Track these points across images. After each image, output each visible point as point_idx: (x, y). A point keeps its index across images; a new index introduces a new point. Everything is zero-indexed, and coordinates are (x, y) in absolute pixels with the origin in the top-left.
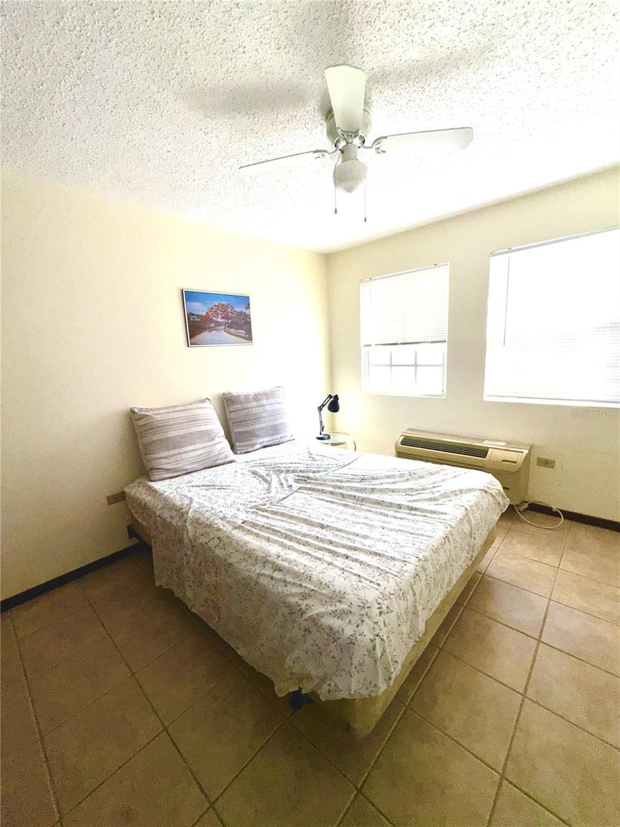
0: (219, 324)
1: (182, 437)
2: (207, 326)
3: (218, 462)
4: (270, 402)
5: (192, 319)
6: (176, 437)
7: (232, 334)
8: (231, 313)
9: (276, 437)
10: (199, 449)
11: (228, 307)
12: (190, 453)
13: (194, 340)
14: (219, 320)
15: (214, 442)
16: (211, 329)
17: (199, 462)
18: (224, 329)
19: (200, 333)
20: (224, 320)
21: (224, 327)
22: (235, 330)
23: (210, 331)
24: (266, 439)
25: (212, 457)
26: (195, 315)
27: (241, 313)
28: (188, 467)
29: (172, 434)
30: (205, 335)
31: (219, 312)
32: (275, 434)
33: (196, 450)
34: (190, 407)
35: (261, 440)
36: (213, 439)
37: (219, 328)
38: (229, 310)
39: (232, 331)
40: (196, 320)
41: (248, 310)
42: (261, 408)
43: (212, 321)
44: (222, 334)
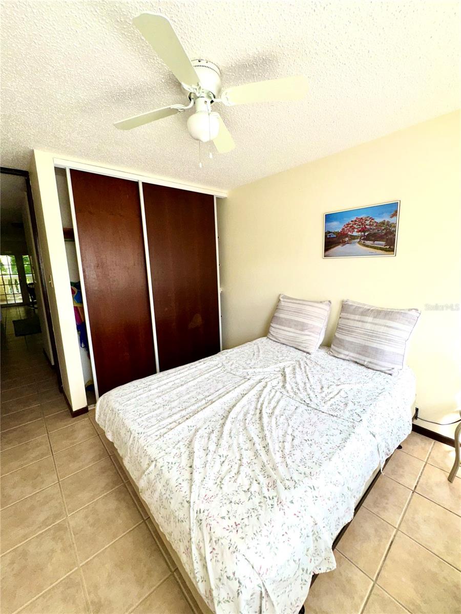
0: (353, 238)
1: (286, 320)
2: (341, 241)
3: (300, 348)
4: (375, 322)
5: (328, 237)
6: (282, 318)
7: (367, 246)
8: (370, 225)
9: (363, 358)
10: (291, 332)
11: (366, 220)
12: (285, 332)
13: (327, 253)
14: (355, 234)
15: (303, 333)
16: (344, 243)
17: (288, 340)
18: (359, 242)
19: (334, 247)
20: (360, 233)
21: (359, 240)
22: (372, 242)
23: (343, 245)
24: (352, 354)
25: (296, 342)
26: (331, 232)
27: (383, 223)
28: (281, 340)
29: (282, 316)
30: (339, 248)
31: (355, 226)
32: (363, 355)
33: (289, 332)
34: (304, 303)
35: (347, 353)
36: (302, 330)
37: (353, 241)
38: (368, 222)
39: (368, 243)
40: (331, 236)
41: (394, 218)
42: (360, 323)
43: (346, 235)
44: (357, 246)
